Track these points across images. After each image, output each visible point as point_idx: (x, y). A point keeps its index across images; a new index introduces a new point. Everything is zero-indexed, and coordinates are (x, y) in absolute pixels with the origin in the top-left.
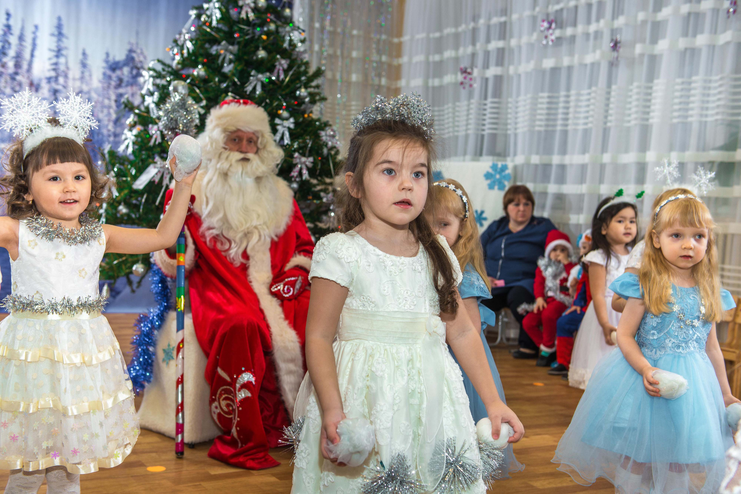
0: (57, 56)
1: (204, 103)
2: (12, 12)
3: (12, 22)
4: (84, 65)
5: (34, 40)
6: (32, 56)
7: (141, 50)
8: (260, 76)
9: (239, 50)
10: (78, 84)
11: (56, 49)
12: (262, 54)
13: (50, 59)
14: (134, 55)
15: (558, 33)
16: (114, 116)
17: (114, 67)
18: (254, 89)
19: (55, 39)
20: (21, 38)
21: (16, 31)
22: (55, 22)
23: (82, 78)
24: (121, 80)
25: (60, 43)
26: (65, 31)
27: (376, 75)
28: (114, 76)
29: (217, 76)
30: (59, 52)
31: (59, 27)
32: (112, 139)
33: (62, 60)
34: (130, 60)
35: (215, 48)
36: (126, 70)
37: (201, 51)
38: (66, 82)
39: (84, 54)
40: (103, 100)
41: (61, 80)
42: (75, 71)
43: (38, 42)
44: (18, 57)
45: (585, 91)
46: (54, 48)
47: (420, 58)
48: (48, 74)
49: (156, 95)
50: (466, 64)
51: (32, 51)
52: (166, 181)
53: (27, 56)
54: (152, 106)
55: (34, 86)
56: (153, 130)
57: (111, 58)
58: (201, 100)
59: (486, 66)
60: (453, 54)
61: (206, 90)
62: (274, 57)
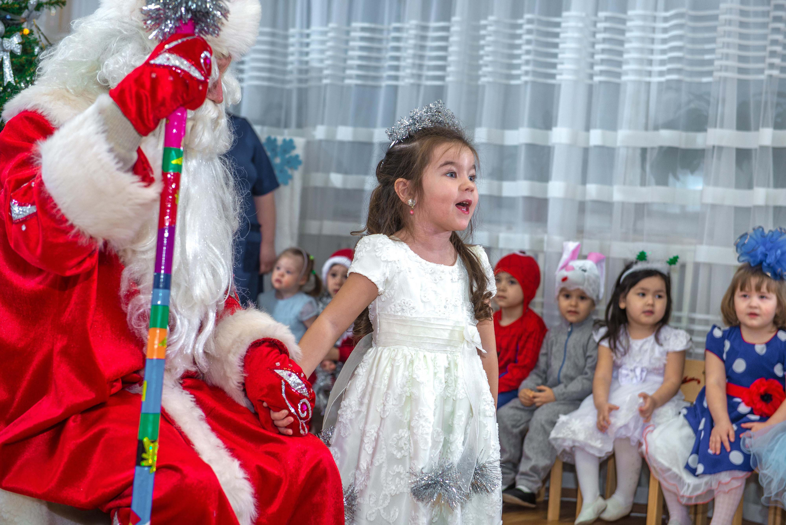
45: (433, 24)
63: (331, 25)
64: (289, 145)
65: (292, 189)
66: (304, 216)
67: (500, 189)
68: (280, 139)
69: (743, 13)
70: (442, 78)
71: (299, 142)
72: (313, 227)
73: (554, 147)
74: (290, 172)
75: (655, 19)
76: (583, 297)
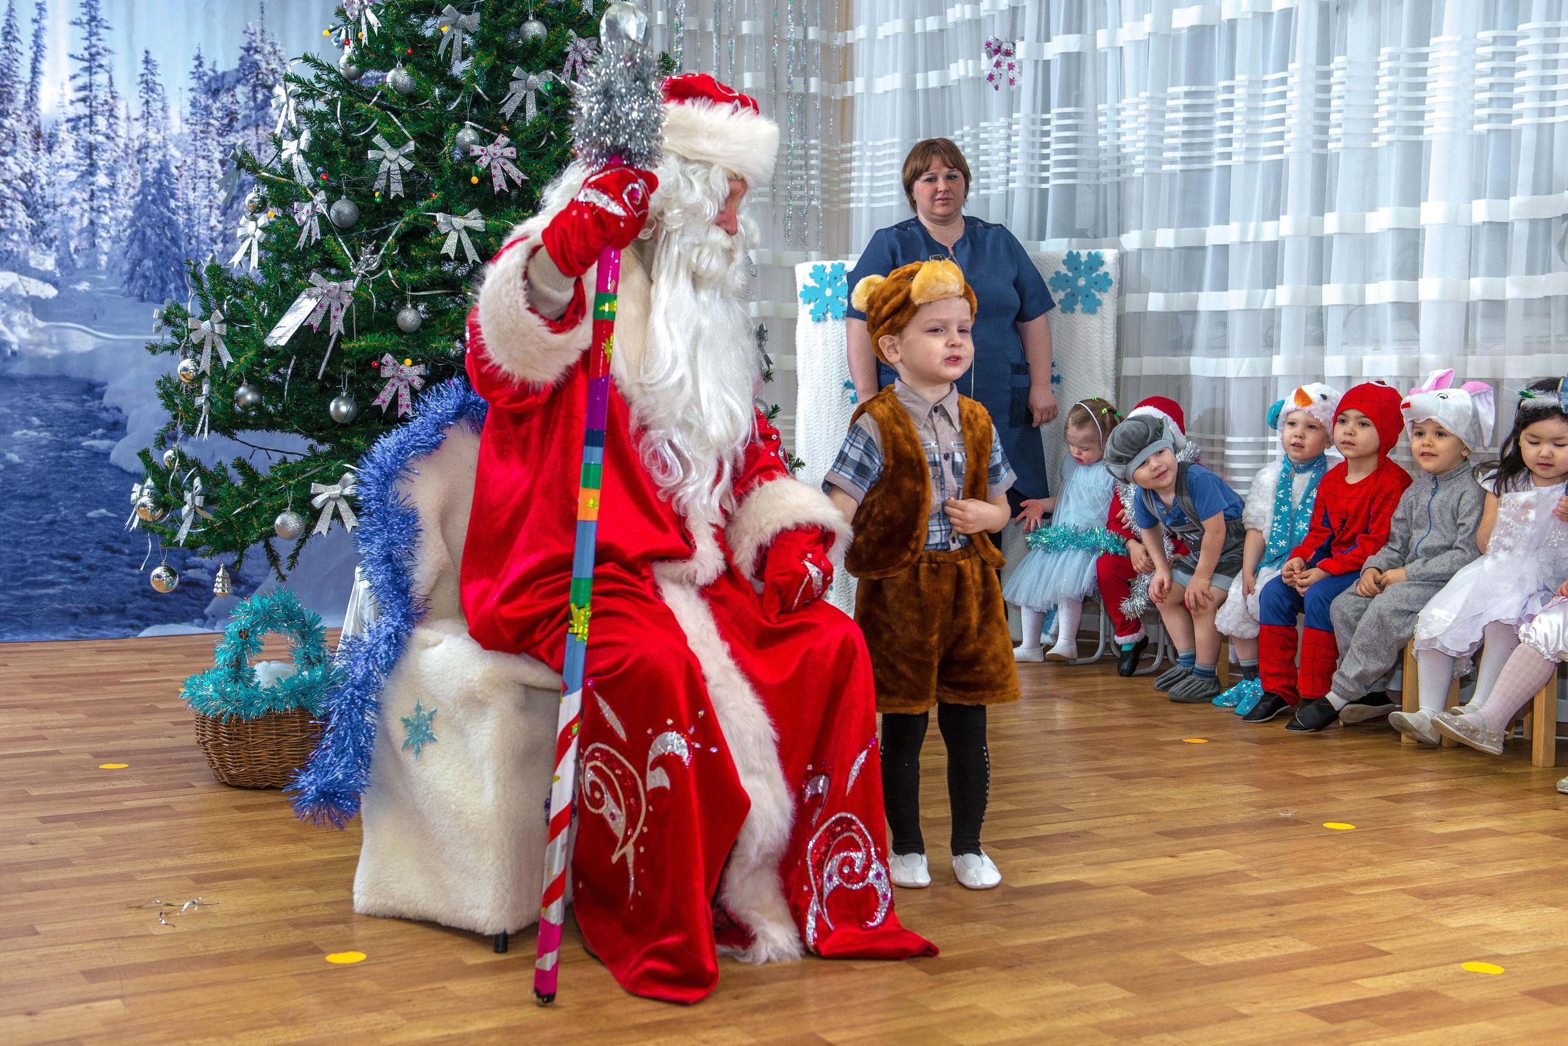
0: (89, 70)
1: (411, 146)
4: (149, 87)
5: (37, 35)
6: (35, 72)
7: (273, 45)
8: (532, 78)
9: (482, 23)
10: (138, 128)
11: (86, 55)
12: (534, 28)
13: (74, 77)
14: (257, 57)
16: (222, 195)
17: (215, 87)
18: (522, 108)
19: (83, 32)
20: (7, 34)
23: (147, 115)
24: (232, 116)
25: (94, 39)
26: (101, 14)
27: (795, 73)
28: (215, 106)
29: (436, 84)
30: (92, 61)
31: (91, 5)
32: (219, 246)
33: (101, 78)
34: (250, 69)
35: (430, 22)
36: (242, 93)
37: (400, 31)
38: (110, 125)
39: (147, 61)
40: (195, 163)
41: (101, 122)
42: (130, 102)
43: (46, 40)
46: (80, 51)
47: (893, 27)
48: (72, 112)
49: (306, 136)
50: (996, 32)
51: (36, 60)
52: (337, 326)
53: (25, 73)
54: (298, 161)
55: (43, 140)
56: (303, 213)
57: (206, 67)
58: (405, 140)
59: (1044, 35)
60: (968, 12)
61: (416, 118)
62: (561, 35)
63: (1142, 94)
64: (1096, 261)
65: (1103, 318)
66: (1119, 352)
67: (1362, 294)
68: (1084, 253)
70: (1280, 150)
71: (1109, 255)
72: (1130, 366)
73: (1424, 230)
74: (1098, 296)
76: (1441, 433)
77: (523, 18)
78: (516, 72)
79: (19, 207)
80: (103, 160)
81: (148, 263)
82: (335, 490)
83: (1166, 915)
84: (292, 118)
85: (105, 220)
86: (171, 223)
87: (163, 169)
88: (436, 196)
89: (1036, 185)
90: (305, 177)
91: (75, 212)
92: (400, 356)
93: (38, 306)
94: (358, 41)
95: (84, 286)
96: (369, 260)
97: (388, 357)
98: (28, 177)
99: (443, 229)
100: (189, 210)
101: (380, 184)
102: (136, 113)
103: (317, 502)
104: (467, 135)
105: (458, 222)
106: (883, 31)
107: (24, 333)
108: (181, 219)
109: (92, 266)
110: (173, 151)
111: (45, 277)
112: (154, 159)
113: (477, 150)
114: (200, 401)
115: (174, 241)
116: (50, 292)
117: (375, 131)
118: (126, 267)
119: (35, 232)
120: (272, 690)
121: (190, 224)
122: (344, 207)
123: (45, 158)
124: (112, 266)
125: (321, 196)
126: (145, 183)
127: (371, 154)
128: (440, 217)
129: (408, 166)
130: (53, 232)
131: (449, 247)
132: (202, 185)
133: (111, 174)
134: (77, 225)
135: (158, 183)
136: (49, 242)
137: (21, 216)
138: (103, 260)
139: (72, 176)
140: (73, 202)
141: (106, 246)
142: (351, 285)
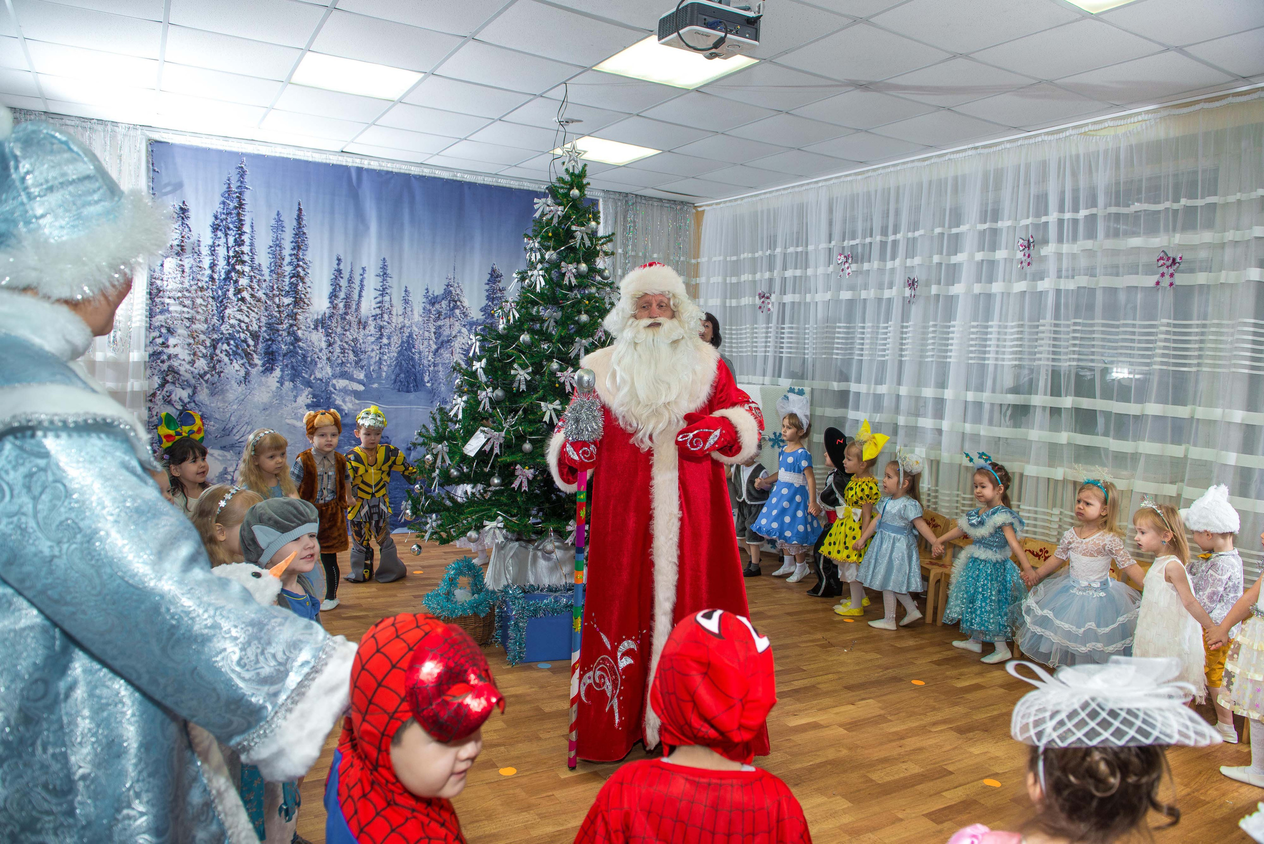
0: (382, 295)
1: (530, 369)
2: (342, 257)
3: (341, 267)
4: (406, 301)
5: (362, 281)
6: (360, 296)
7: (458, 284)
8: (584, 341)
9: (562, 316)
10: (401, 319)
11: (381, 289)
12: (584, 317)
13: (376, 298)
15: (854, 267)
16: (434, 347)
17: (434, 301)
18: (578, 354)
19: (380, 279)
20: (350, 281)
21: (346, 275)
22: (381, 264)
23: (405, 314)
24: (440, 313)
25: (385, 282)
26: (388, 272)
28: (433, 309)
30: (383, 291)
31: (384, 267)
32: (432, 368)
33: (387, 298)
34: (447, 294)
36: (444, 303)
37: (525, 317)
38: (389, 318)
39: (406, 291)
40: (423, 333)
41: (386, 317)
42: (398, 308)
43: (365, 283)
44: (348, 297)
45: (882, 325)
46: (379, 287)
47: (717, 279)
48: (374, 313)
49: (484, 361)
50: (763, 289)
51: (361, 291)
52: (497, 450)
53: (356, 297)
54: (480, 371)
55: (362, 324)
56: (482, 395)
57: (430, 293)
58: (527, 367)
59: (783, 292)
60: (750, 277)
61: (532, 356)
62: (596, 322)
69: (1056, 325)
70: (884, 356)
73: (947, 399)
75: (1006, 327)
77: (579, 313)
78: (577, 339)
79: (351, 352)
80: (386, 332)
81: (402, 375)
82: (494, 524)
83: (857, 747)
84: (477, 350)
85: (386, 357)
86: (413, 359)
87: (410, 336)
88: (541, 392)
89: (778, 355)
90: (483, 378)
91: (373, 354)
92: (523, 465)
93: (357, 394)
94: (508, 321)
95: (375, 386)
96: (511, 420)
97: (518, 467)
98: (355, 340)
99: (544, 409)
100: (420, 353)
101: (516, 385)
102: (400, 313)
103: (487, 528)
104: (555, 365)
105: (551, 406)
106: (712, 280)
107: (350, 405)
108: (417, 357)
109: (379, 377)
110: (415, 328)
111: (360, 382)
112: (407, 331)
113: (559, 374)
114: (434, 475)
115: (413, 366)
116: (362, 388)
117: (514, 361)
118: (393, 377)
119: (357, 363)
120: (462, 605)
121: (420, 358)
122: (499, 393)
123: (362, 332)
124: (387, 377)
125: (490, 390)
126: (403, 342)
127: (513, 372)
128: (543, 404)
129: (529, 378)
130: (364, 363)
131: (546, 419)
132: (426, 343)
133: (389, 338)
134: (374, 360)
135: (408, 342)
136: (362, 367)
137: (351, 356)
138: (384, 374)
139: (373, 339)
140: (373, 350)
141: (385, 369)
142: (503, 434)
